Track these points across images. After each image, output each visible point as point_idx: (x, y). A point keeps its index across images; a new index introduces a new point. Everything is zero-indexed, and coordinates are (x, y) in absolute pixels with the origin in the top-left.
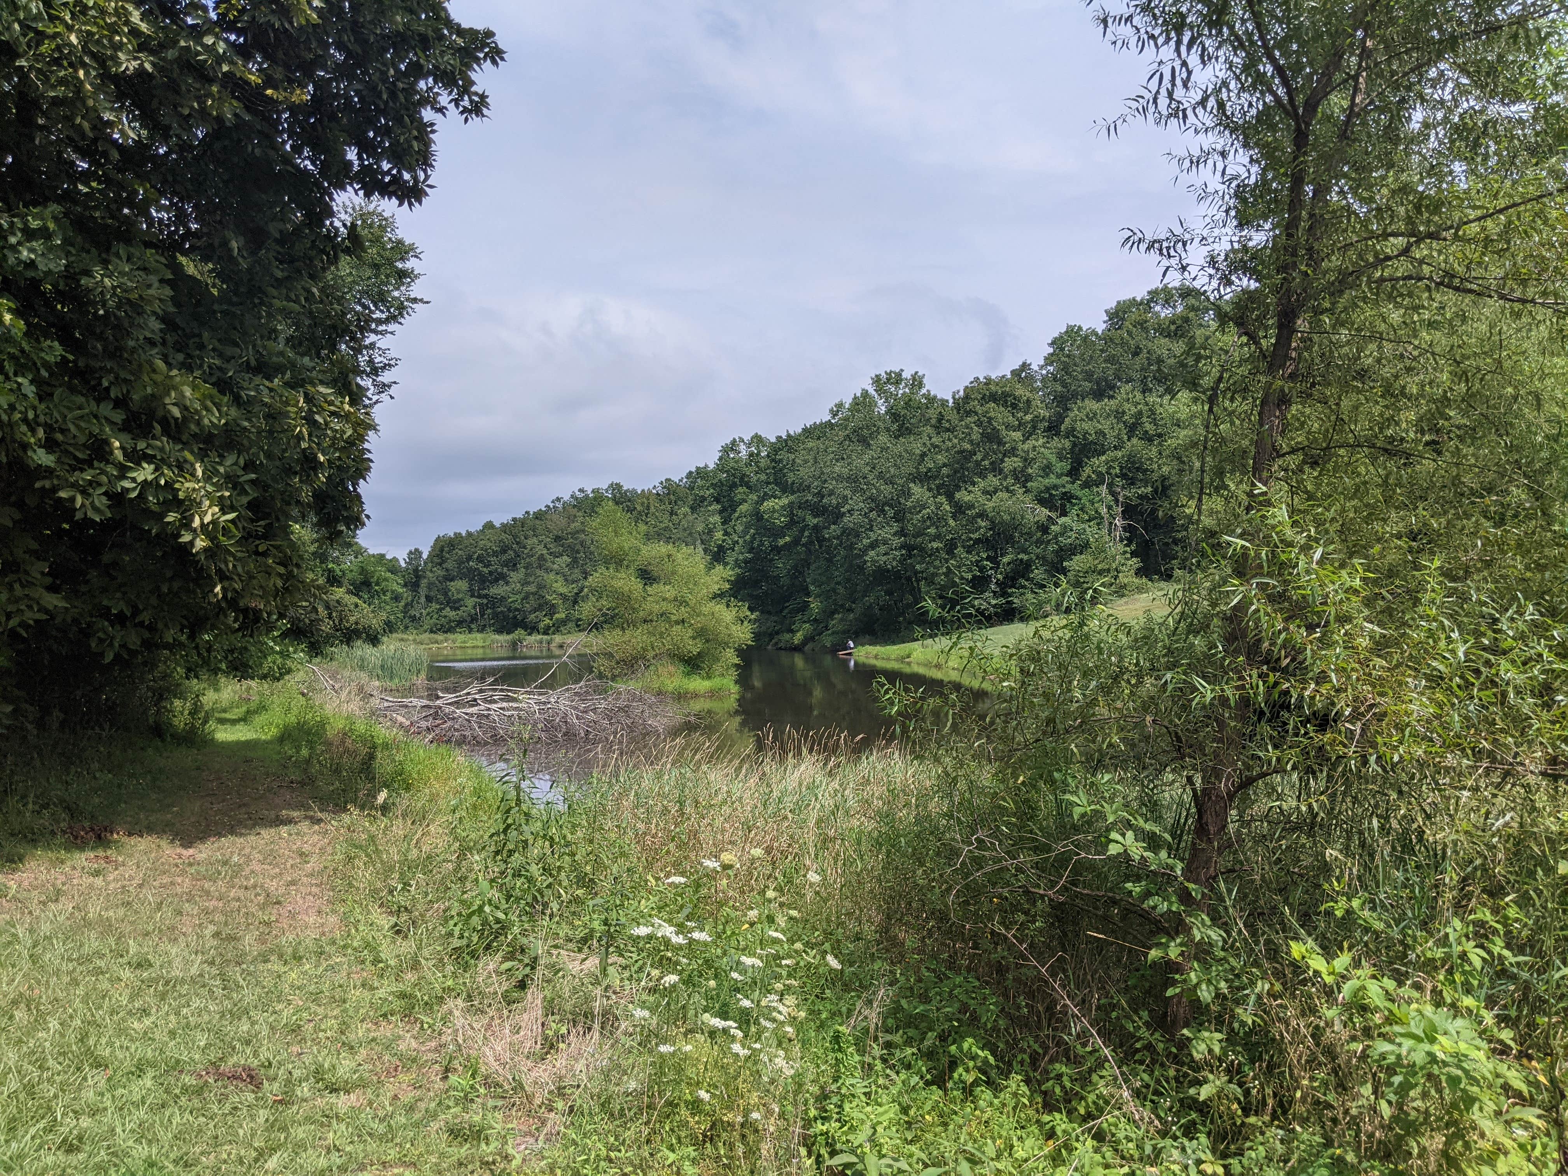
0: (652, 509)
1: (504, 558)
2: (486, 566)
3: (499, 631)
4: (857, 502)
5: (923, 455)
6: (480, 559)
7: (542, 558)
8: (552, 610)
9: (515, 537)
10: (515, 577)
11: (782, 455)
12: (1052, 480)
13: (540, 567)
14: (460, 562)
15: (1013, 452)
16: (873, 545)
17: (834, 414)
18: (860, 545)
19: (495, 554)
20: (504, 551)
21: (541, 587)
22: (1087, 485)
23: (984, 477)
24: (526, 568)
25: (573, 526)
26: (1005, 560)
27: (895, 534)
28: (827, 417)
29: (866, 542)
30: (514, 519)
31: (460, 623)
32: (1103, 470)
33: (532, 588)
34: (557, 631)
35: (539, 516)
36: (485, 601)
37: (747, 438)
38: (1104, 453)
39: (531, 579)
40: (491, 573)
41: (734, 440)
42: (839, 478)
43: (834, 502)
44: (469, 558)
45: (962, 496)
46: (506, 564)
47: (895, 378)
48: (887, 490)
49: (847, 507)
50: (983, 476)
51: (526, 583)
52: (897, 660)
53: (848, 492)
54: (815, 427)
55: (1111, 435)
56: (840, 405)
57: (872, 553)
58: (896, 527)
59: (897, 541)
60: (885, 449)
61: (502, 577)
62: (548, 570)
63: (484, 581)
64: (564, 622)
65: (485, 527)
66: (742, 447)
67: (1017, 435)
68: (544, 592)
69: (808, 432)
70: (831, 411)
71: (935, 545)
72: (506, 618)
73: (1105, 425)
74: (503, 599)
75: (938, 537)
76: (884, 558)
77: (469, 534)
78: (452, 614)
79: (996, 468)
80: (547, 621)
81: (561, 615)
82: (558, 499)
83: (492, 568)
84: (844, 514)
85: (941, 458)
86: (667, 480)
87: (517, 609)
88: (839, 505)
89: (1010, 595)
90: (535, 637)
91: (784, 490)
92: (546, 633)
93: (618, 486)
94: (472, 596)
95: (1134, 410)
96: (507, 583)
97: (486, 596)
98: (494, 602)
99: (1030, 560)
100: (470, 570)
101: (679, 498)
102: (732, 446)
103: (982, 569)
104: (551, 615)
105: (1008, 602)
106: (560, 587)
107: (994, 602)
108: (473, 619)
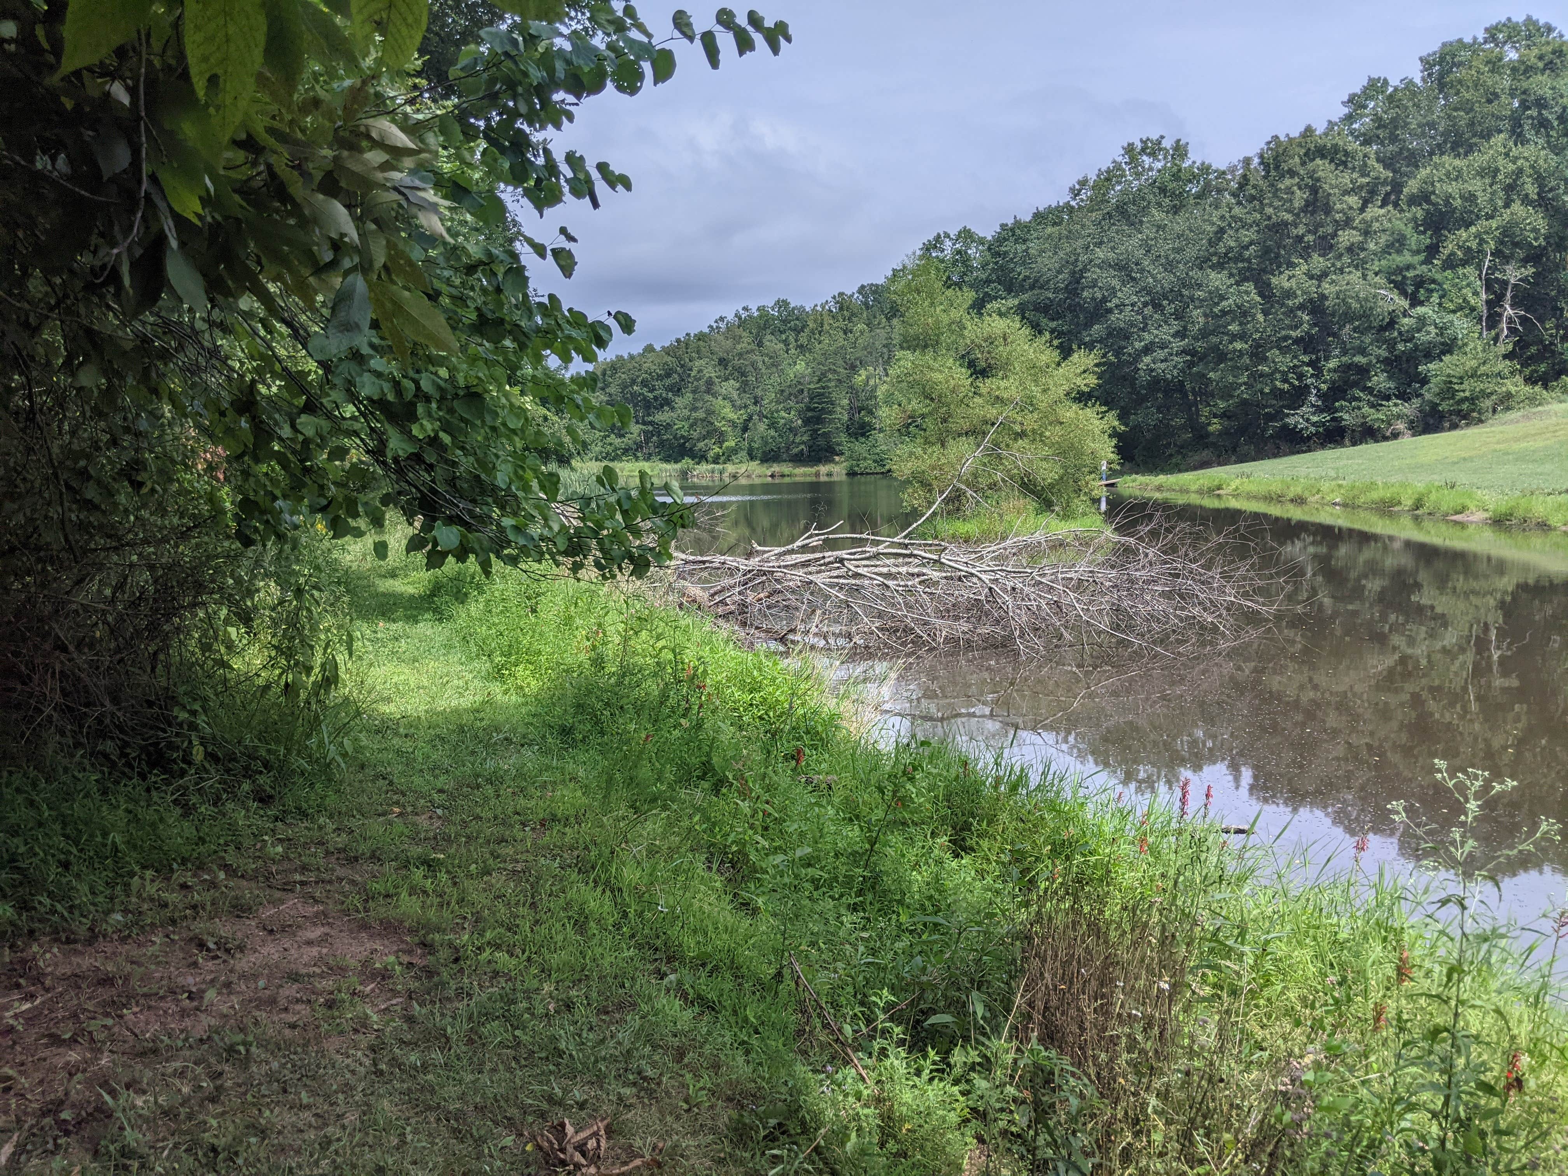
0: (826, 327)
1: (668, 382)
2: (651, 391)
3: (666, 460)
4: (1127, 294)
5: (1221, 231)
6: (644, 383)
7: (710, 383)
8: (721, 438)
9: (679, 359)
10: (679, 402)
11: (1008, 247)
12: (1407, 258)
13: (708, 391)
14: (624, 386)
15: (1348, 223)
16: (1147, 350)
17: (1075, 193)
18: (1130, 350)
19: (660, 378)
20: (668, 375)
21: (710, 412)
22: (1450, 264)
23: (1306, 257)
24: (694, 392)
25: (739, 347)
26: (1332, 364)
27: (1174, 336)
28: (1064, 198)
29: (1138, 345)
30: (678, 341)
31: (626, 451)
32: (1474, 245)
33: (701, 414)
34: (728, 460)
35: (701, 337)
36: (650, 428)
37: (953, 234)
38: (1471, 224)
39: (699, 404)
40: (656, 398)
41: (939, 236)
42: (1105, 265)
43: (1099, 295)
44: (633, 382)
45: (1281, 281)
46: (669, 389)
47: (1152, 148)
48: (1167, 280)
49: (1115, 301)
50: (1306, 255)
51: (694, 409)
52: (1200, 492)
53: (1115, 283)
54: (1050, 210)
55: (1482, 199)
56: (1083, 183)
57: (1147, 359)
58: (1176, 326)
59: (1177, 344)
60: (1160, 227)
61: (667, 402)
62: (715, 395)
63: (648, 406)
64: (734, 451)
65: (645, 350)
66: (948, 243)
67: (1353, 200)
68: (712, 419)
69: (1039, 217)
70: (1072, 190)
71: (1238, 345)
72: (671, 447)
73: (1476, 185)
74: (669, 426)
75: (1242, 336)
76: (1163, 366)
77: (632, 357)
78: (617, 441)
79: (1326, 245)
80: (717, 450)
81: (731, 443)
82: (722, 319)
83: (656, 393)
84: (1110, 311)
85: (1248, 235)
86: (841, 294)
87: (683, 437)
88: (1104, 300)
89: (1336, 411)
90: (704, 467)
91: (1009, 290)
92: (716, 461)
93: (785, 303)
94: (637, 422)
95: (1511, 167)
96: (673, 409)
97: (651, 423)
98: (658, 429)
99: (1369, 364)
100: (634, 395)
101: (853, 314)
102: (935, 244)
103: (1300, 376)
104: (720, 443)
105: (1334, 419)
106: (728, 412)
107: (1315, 419)
108: (639, 446)
